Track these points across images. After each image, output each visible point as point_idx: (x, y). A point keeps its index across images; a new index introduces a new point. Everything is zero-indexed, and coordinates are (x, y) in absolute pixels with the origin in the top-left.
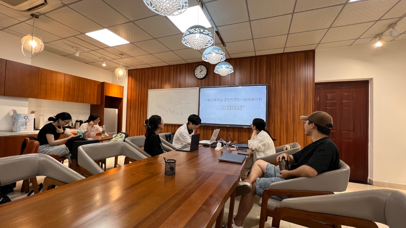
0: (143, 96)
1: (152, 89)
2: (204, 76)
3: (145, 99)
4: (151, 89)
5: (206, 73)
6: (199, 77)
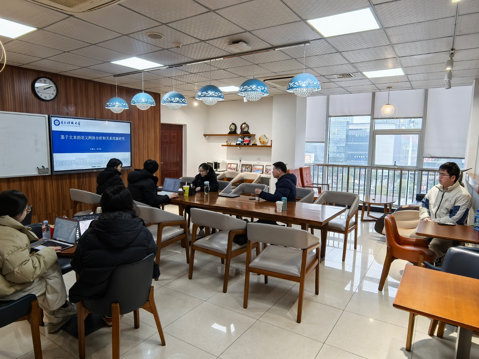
2: (53, 97)
5: (55, 93)
6: (43, 97)
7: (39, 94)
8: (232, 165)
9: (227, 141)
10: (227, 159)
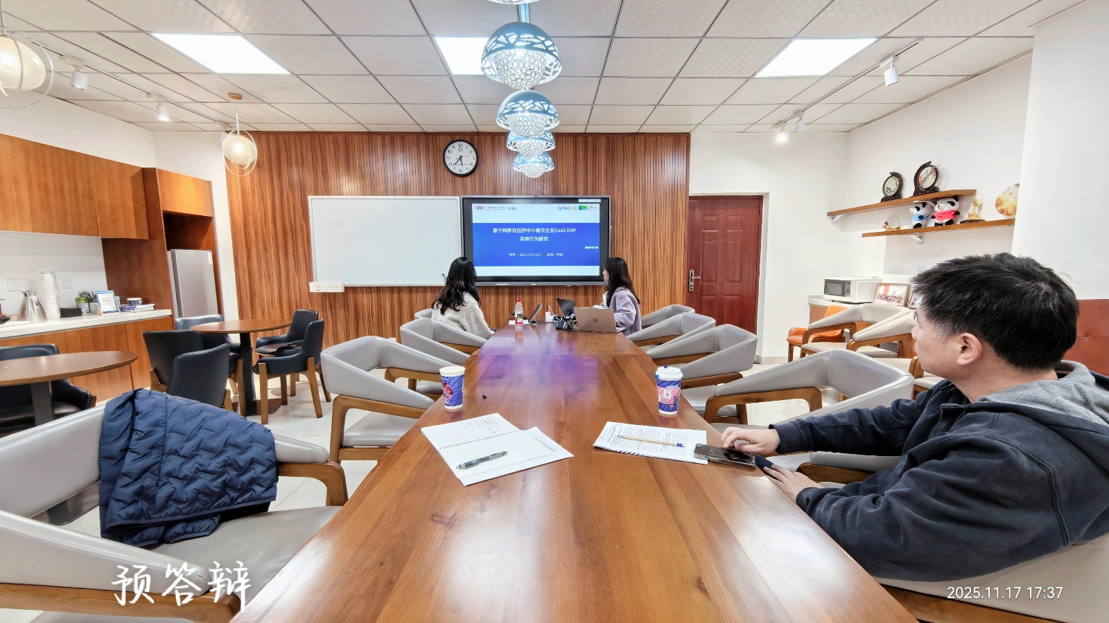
0: (289, 213)
1: (319, 195)
2: (471, 168)
3: (298, 222)
4: (316, 193)
6: (457, 172)
7: (451, 168)
8: (891, 287)
9: (886, 223)
10: (884, 272)
